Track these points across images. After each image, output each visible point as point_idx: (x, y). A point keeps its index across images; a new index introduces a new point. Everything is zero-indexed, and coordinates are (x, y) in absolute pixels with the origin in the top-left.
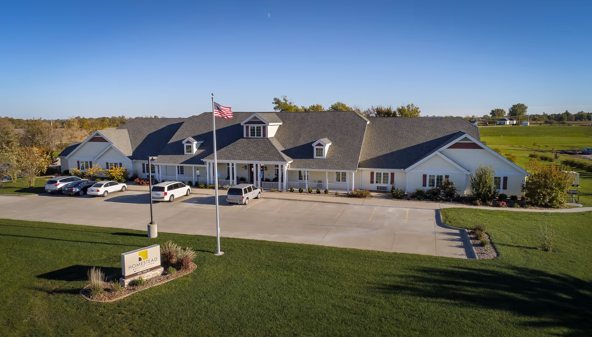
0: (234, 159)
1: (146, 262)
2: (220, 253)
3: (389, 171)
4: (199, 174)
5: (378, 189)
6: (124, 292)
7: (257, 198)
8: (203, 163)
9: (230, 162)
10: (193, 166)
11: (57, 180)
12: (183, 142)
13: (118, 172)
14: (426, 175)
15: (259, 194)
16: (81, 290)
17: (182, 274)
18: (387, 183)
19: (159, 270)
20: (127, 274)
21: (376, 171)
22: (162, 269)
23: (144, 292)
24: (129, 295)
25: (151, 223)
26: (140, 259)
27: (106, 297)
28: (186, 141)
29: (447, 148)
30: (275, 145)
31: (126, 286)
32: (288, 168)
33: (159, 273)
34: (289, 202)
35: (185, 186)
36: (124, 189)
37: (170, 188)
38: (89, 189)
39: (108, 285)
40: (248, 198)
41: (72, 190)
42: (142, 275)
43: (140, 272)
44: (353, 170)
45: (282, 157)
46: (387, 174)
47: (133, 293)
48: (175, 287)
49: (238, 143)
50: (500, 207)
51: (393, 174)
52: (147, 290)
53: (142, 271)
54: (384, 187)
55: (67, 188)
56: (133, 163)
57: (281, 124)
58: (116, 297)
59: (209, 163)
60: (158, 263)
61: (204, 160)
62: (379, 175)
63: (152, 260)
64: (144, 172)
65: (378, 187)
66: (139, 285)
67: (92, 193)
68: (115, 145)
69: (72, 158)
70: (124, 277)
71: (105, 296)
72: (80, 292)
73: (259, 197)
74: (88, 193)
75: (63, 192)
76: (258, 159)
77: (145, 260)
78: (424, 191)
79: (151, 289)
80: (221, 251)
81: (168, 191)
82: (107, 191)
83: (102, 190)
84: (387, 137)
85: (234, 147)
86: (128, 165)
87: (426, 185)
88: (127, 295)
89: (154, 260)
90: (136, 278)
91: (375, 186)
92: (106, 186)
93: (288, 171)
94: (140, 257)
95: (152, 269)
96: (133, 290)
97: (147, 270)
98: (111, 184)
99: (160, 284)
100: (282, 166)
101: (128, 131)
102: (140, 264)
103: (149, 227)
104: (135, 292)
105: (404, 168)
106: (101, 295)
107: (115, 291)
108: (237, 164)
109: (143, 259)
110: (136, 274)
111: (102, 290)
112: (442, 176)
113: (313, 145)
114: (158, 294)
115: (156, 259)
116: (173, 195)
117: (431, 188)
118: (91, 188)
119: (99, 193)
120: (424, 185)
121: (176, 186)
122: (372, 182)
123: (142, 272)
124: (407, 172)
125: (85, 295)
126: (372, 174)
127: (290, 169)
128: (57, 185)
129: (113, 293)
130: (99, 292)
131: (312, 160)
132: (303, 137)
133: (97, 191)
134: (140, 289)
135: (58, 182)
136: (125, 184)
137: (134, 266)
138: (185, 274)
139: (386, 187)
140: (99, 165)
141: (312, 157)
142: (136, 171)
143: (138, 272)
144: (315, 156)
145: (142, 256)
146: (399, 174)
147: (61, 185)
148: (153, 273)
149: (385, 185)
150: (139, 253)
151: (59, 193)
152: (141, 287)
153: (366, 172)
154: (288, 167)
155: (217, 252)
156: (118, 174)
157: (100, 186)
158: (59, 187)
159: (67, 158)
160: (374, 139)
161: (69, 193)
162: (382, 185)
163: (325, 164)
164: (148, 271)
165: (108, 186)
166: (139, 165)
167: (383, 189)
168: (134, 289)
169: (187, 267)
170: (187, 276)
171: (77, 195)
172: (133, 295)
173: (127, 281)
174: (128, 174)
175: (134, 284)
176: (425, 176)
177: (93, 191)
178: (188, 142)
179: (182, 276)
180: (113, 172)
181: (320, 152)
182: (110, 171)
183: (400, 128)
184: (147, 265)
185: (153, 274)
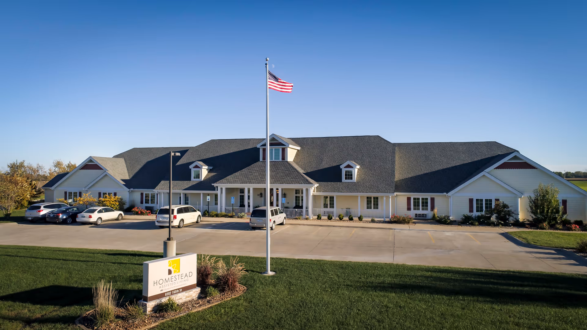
0: (250, 183)
1: (177, 277)
2: (270, 273)
3: (428, 196)
4: (209, 200)
5: (416, 216)
6: (148, 321)
7: (282, 224)
8: (214, 189)
9: (246, 186)
10: (202, 192)
11: (41, 205)
12: (191, 167)
13: (113, 202)
14: (472, 199)
15: (285, 220)
16: (78, 319)
17: (229, 297)
18: (427, 209)
19: (194, 290)
20: (150, 294)
21: (413, 195)
22: (198, 290)
23: (179, 320)
24: (157, 324)
25: (169, 239)
26: (170, 272)
27: (120, 327)
28: (194, 165)
29: (495, 169)
30: (296, 168)
31: (148, 313)
32: (314, 193)
33: (194, 295)
34: (320, 228)
35: (195, 211)
36: (120, 218)
37: (180, 211)
38: (79, 215)
39: (121, 311)
40: (274, 222)
41: (58, 216)
42: (173, 297)
43: (168, 292)
44: (390, 193)
45: (307, 180)
46: (427, 199)
47: (163, 321)
48: (226, 313)
49: (254, 167)
50: (572, 231)
51: (433, 200)
52: (183, 317)
53: (171, 291)
54: (424, 214)
55: (53, 213)
56: (130, 193)
57: (299, 148)
58: (136, 327)
59: (222, 189)
60: (193, 280)
61: (215, 185)
62: (416, 200)
63: (186, 275)
64: (142, 203)
65: (416, 214)
66: (169, 311)
67: (83, 220)
68: (110, 172)
69: (59, 188)
70: (146, 299)
71: (118, 325)
72: (77, 321)
73: (284, 223)
74: (77, 220)
75: (47, 219)
76: (279, 182)
77: (177, 274)
78: (472, 216)
79: (188, 315)
80: (271, 271)
81: (177, 214)
82: (100, 218)
83: (95, 217)
84: (419, 162)
85: (250, 170)
86: (125, 194)
87: (473, 211)
88: (153, 325)
89: (188, 276)
90: (164, 300)
91: (413, 213)
92: (100, 212)
93: (314, 196)
94: (170, 268)
95: (185, 289)
96: (161, 317)
97: (179, 289)
98: (107, 210)
99: (200, 309)
100: (307, 190)
101: (125, 160)
102: (170, 279)
103: (165, 244)
104: (165, 320)
105: (447, 192)
106: (111, 324)
107: (134, 318)
108: (254, 189)
109: (174, 273)
110: (162, 295)
111: (112, 317)
112: (491, 200)
113: (341, 167)
114: (201, 322)
115: (191, 274)
116: (182, 220)
117: (479, 214)
118: (83, 214)
119: (92, 220)
120: (471, 210)
121: (186, 210)
122: (409, 209)
123: (172, 293)
124: (450, 196)
125: (85, 326)
126: (409, 199)
127: (316, 193)
128: (40, 211)
129: (130, 321)
130: (109, 320)
131: (341, 183)
132: (325, 161)
133: (89, 218)
134: (171, 316)
135: (42, 208)
136: (122, 213)
137: (161, 282)
138: (233, 297)
139: (426, 215)
140: (90, 194)
141: (340, 180)
142: (133, 201)
143: (166, 292)
144: (344, 180)
145: (173, 268)
146: (440, 199)
147: (44, 212)
148: (187, 294)
149: (424, 212)
150: (169, 261)
151: (43, 220)
152: (172, 313)
153: (401, 198)
154: (314, 191)
155: (266, 271)
156: (113, 203)
157: (93, 211)
158: (42, 213)
159: (53, 188)
160: (405, 164)
161: (54, 221)
162: (420, 212)
163: (355, 187)
164: (179, 292)
165: (102, 212)
166: (137, 195)
167: (422, 216)
168: (163, 317)
169: (233, 289)
170: (238, 299)
171: (64, 222)
172: (163, 323)
173: (150, 305)
174: (124, 204)
175: (160, 309)
176: (471, 201)
177: (84, 217)
178: (196, 167)
179: (229, 299)
180: (107, 201)
181: (349, 176)
182: (103, 200)
183: (431, 153)
184: (178, 283)
185: (187, 297)
